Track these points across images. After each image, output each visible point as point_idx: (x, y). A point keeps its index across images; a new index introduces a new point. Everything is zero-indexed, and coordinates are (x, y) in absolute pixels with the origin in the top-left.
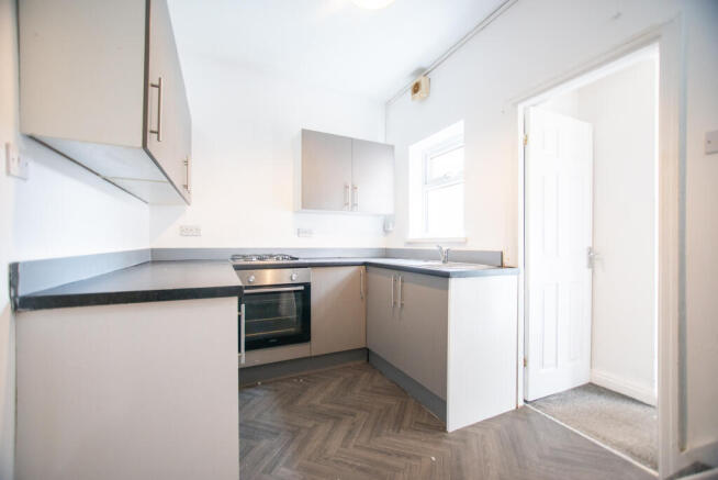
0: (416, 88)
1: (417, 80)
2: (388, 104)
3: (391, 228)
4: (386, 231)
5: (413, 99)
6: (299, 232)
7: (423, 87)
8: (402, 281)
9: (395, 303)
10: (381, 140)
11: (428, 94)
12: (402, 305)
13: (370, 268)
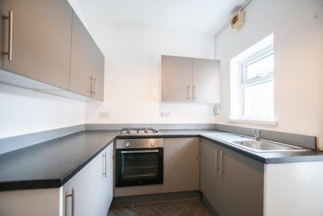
0: (235, 20)
1: (236, 14)
2: (216, 36)
3: (218, 112)
4: (215, 114)
5: (233, 28)
6: (162, 115)
7: (240, 18)
8: (223, 154)
9: (218, 168)
10: (212, 58)
11: (244, 21)
12: (223, 171)
13: (202, 139)
